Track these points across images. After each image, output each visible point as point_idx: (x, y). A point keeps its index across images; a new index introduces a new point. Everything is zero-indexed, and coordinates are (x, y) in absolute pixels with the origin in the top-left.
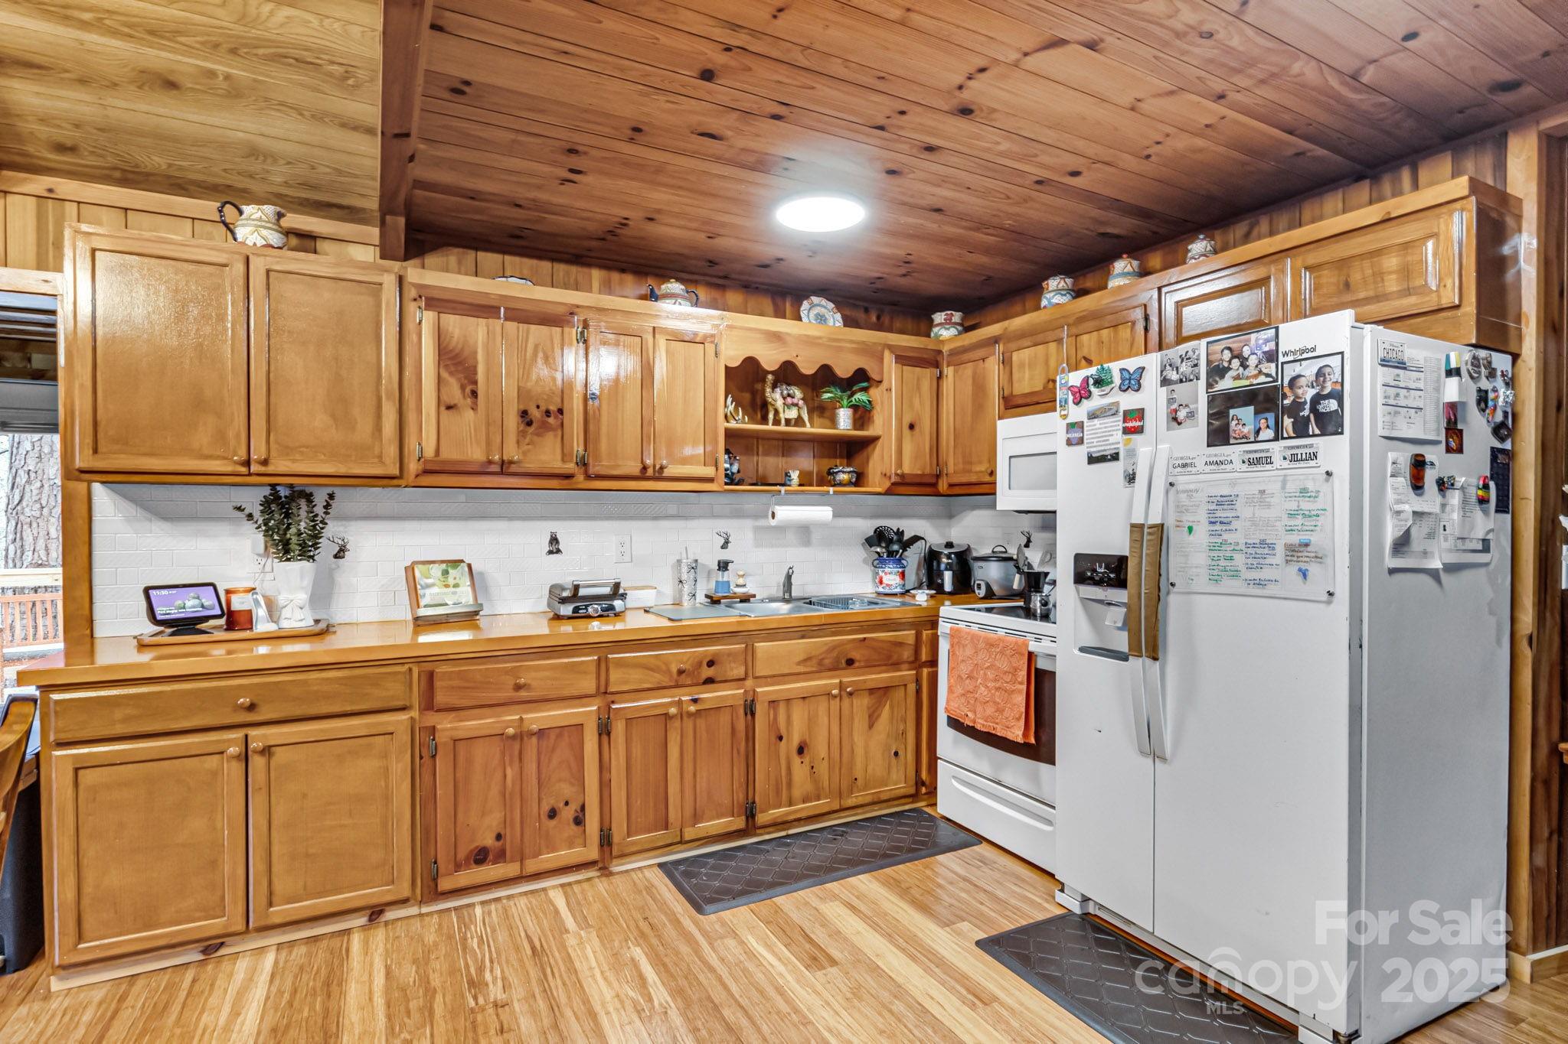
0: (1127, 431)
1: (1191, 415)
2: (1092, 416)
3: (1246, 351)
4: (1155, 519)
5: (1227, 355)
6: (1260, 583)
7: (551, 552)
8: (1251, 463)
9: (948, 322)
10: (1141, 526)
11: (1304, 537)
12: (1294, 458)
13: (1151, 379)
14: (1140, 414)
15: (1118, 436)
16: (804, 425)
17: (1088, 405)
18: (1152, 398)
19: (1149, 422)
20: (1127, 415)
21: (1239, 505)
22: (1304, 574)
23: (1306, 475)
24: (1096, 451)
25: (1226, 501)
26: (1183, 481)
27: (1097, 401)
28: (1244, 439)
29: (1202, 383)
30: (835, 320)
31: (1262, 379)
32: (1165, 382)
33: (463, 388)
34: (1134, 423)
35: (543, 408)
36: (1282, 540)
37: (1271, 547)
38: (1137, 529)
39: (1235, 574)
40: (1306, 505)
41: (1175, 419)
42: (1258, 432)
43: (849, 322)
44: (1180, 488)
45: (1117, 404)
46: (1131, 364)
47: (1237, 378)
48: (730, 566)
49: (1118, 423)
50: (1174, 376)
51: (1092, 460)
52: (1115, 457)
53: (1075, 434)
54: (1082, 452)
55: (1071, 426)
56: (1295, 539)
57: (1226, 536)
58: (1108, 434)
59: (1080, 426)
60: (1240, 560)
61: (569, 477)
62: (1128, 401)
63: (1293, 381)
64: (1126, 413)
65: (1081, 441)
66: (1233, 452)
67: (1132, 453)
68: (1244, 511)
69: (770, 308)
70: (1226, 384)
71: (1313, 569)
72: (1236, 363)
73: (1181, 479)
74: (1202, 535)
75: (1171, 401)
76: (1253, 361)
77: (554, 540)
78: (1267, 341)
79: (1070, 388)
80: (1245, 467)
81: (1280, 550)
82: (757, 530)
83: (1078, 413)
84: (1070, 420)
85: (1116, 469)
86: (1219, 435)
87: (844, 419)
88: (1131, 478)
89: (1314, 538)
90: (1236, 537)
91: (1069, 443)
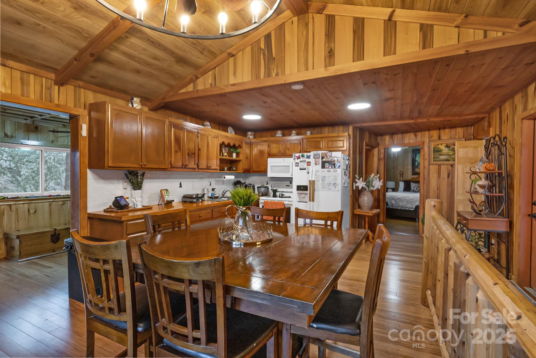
0: (307, 165)
1: (319, 164)
2: (301, 162)
3: (327, 155)
4: (313, 180)
5: (324, 155)
6: (329, 189)
7: (180, 187)
8: (328, 172)
9: (251, 135)
10: (311, 181)
11: (335, 182)
12: (334, 171)
13: (312, 157)
14: (310, 162)
15: (306, 166)
16: (227, 157)
17: (299, 160)
18: (312, 160)
19: (311, 164)
20: (308, 162)
21: (326, 178)
22: (335, 187)
23: (335, 174)
24: (301, 168)
25: (324, 177)
26: (317, 174)
27: (302, 159)
28: (327, 168)
29: (321, 159)
30: (233, 132)
31: (330, 159)
32: (314, 158)
33: (178, 147)
34: (309, 163)
35: (191, 152)
36: (332, 183)
37: (331, 184)
38: (310, 181)
39: (326, 188)
40: (336, 178)
41: (316, 164)
42: (329, 167)
43: (236, 133)
44: (317, 175)
45: (306, 160)
46: (308, 154)
47: (326, 159)
48: (215, 190)
49: (306, 164)
50: (316, 157)
51: (300, 169)
52: (305, 169)
53: (297, 165)
54: (298, 168)
55: (296, 163)
56: (334, 182)
57: (324, 182)
58: (304, 165)
59: (298, 163)
60: (326, 186)
61: (195, 169)
62: (308, 160)
63: (334, 161)
64: (307, 162)
65: (298, 166)
66: (325, 170)
67: (308, 169)
68: (327, 178)
69: (218, 128)
70: (324, 160)
71: (337, 187)
72: (326, 157)
73: (317, 173)
74: (321, 181)
75: (315, 161)
76: (328, 157)
77: (181, 184)
78: (330, 154)
79: (296, 156)
80: (327, 172)
81: (332, 184)
82: (216, 181)
83: (298, 161)
84: (296, 162)
85: (305, 171)
86: (323, 167)
87: (234, 155)
88: (308, 173)
89: (337, 182)
90: (326, 182)
91: (296, 166)
